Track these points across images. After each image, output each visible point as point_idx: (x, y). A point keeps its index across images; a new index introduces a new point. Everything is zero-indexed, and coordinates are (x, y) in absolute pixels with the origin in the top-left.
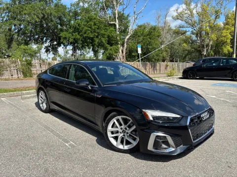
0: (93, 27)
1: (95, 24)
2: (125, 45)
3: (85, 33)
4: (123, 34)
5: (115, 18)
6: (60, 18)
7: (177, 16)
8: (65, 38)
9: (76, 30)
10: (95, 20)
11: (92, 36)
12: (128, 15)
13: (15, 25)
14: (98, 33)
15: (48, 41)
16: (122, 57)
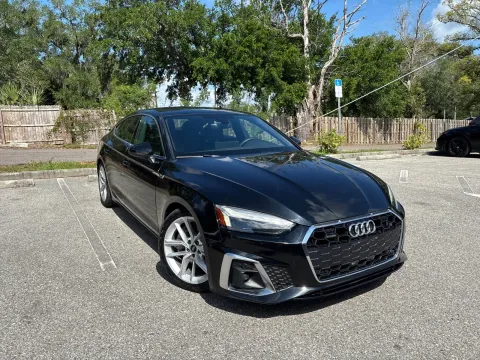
0: (255, 46)
1: (258, 40)
2: (322, 80)
3: (239, 59)
4: (317, 58)
5: (302, 24)
6: (193, 31)
7: (449, 14)
8: (201, 70)
9: (223, 52)
10: (260, 32)
11: (251, 65)
12: (333, 18)
13: (114, 48)
14: (264, 58)
15: (173, 76)
16: (312, 107)
